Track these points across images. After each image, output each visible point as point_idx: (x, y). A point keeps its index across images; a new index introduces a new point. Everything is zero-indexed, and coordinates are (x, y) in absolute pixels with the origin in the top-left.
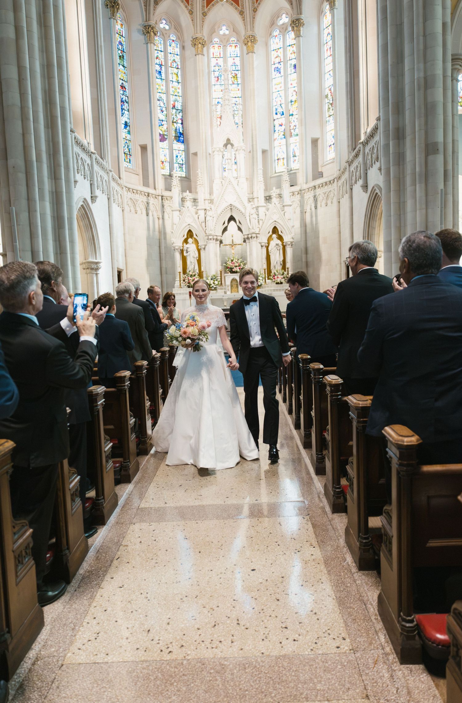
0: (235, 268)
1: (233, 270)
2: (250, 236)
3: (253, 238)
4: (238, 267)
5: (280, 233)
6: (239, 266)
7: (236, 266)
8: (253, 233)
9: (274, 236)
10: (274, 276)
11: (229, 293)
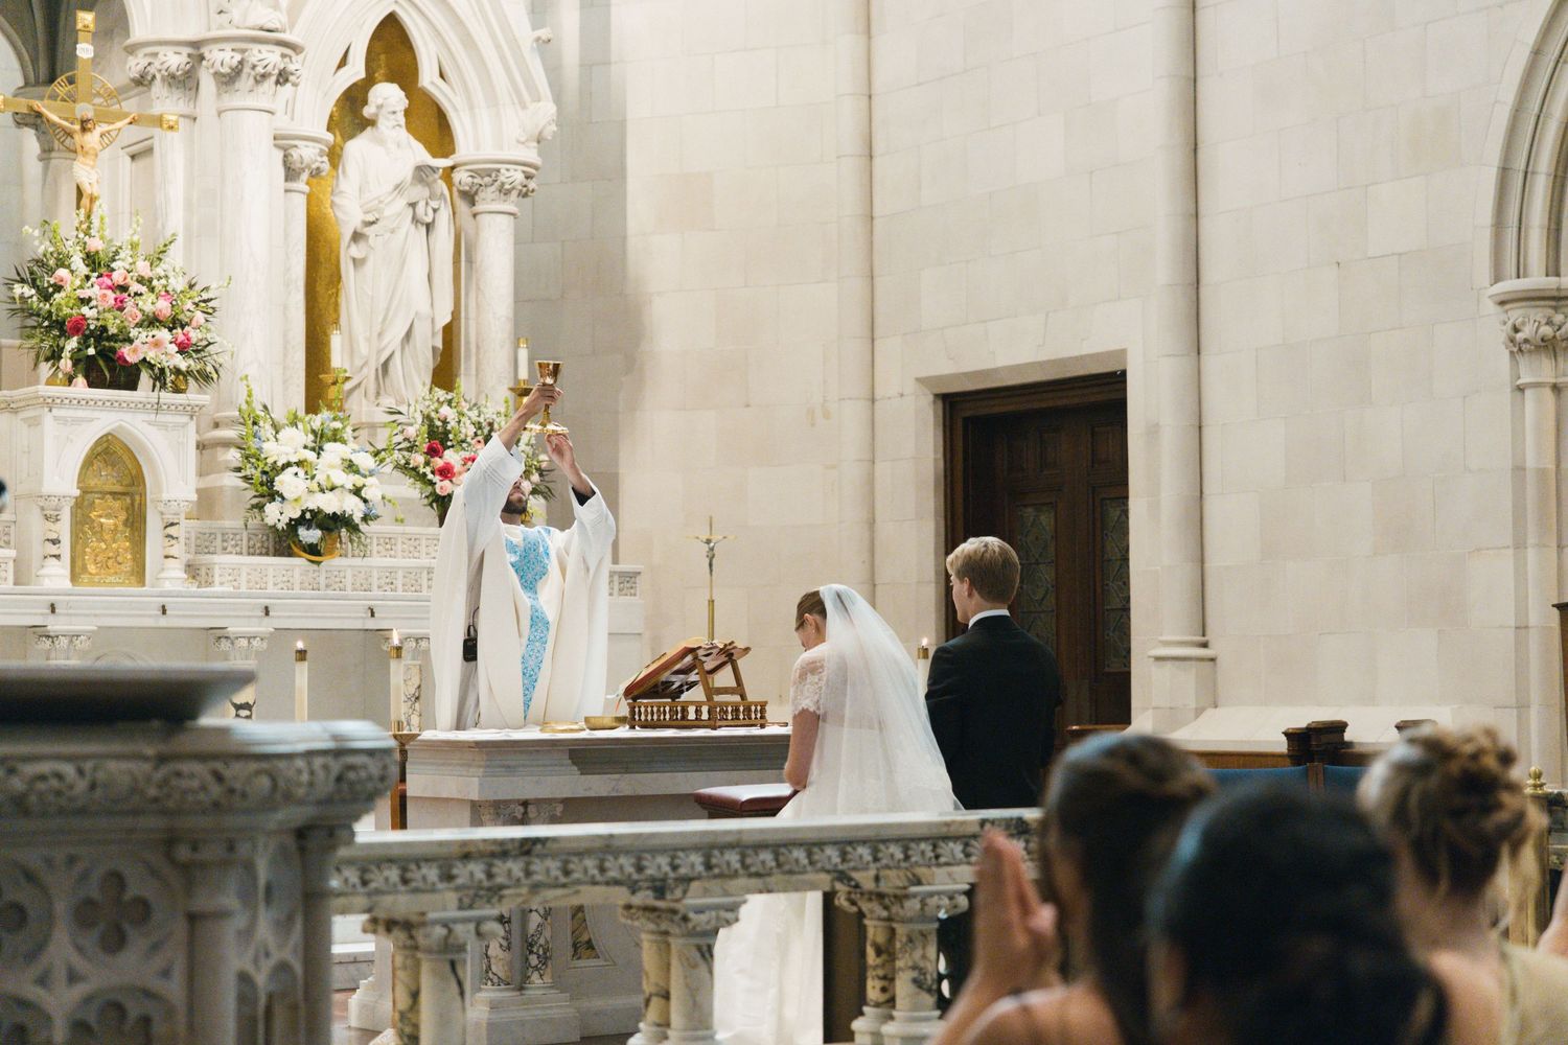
0: (141, 336)
1: (130, 354)
2: (222, 57)
3: (245, 82)
4: (164, 334)
5: (427, 78)
6: (175, 323)
7: (152, 321)
8: (267, 36)
9: (387, 97)
10: (433, 452)
11: (55, 576)
